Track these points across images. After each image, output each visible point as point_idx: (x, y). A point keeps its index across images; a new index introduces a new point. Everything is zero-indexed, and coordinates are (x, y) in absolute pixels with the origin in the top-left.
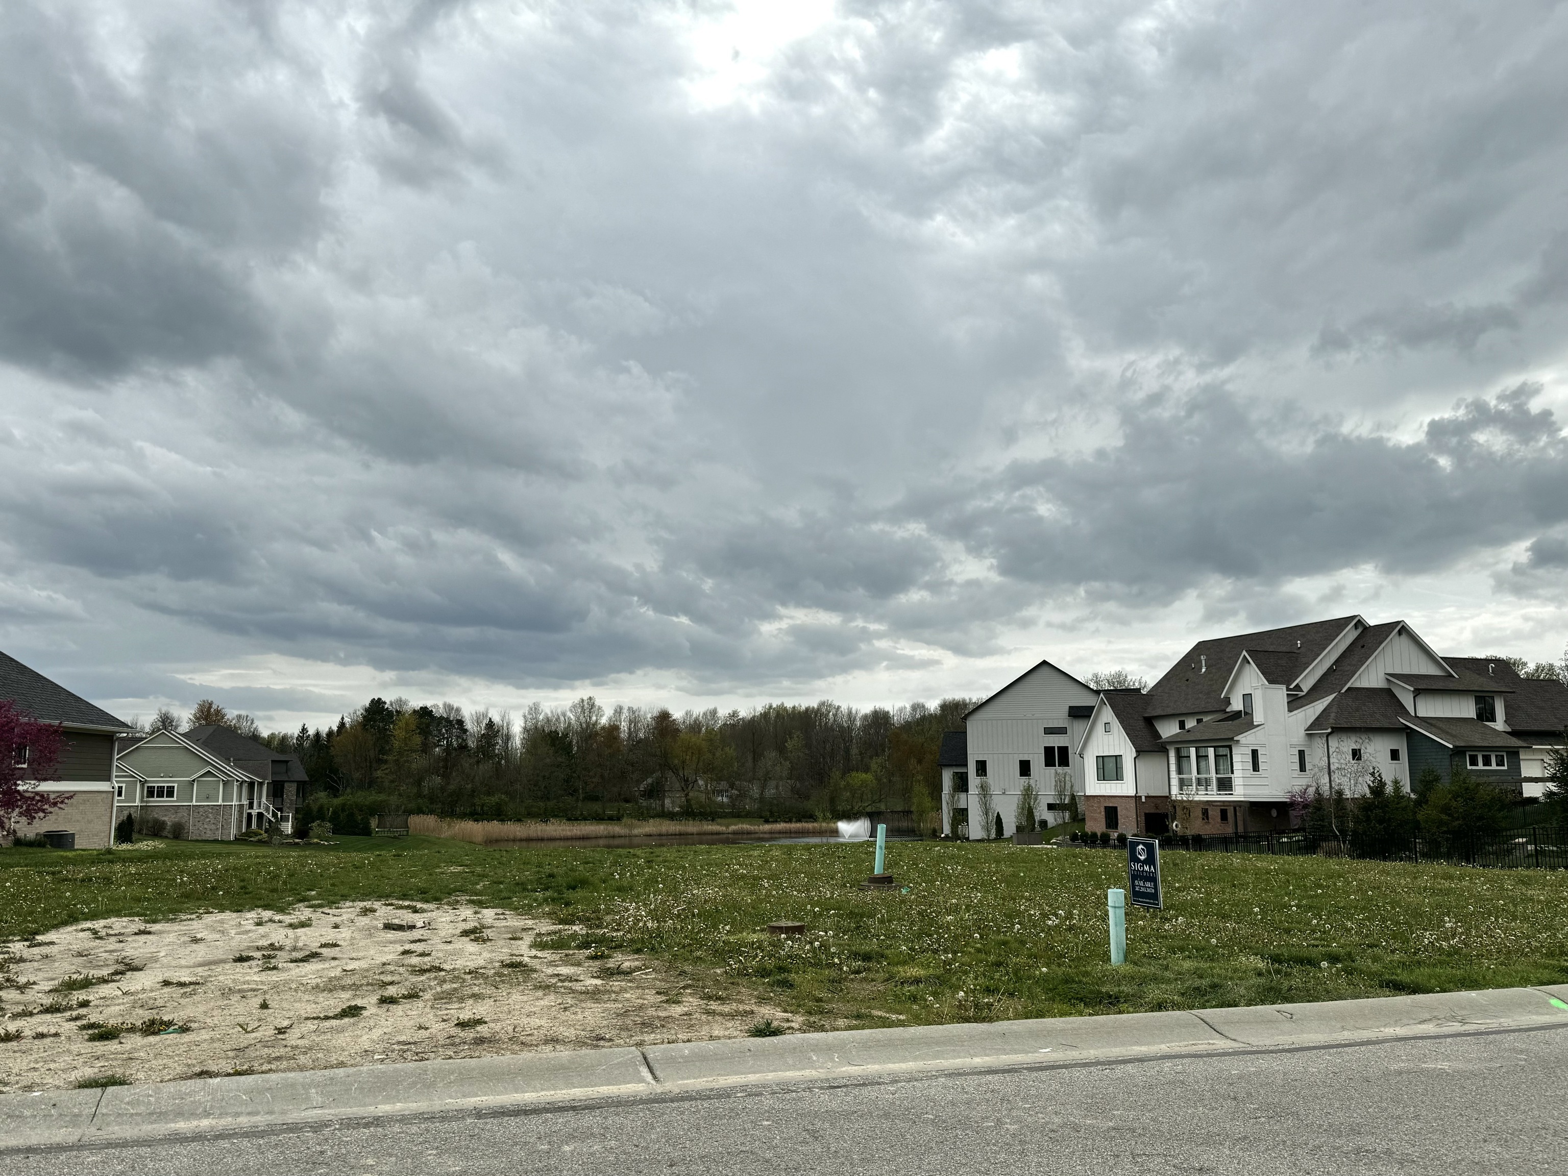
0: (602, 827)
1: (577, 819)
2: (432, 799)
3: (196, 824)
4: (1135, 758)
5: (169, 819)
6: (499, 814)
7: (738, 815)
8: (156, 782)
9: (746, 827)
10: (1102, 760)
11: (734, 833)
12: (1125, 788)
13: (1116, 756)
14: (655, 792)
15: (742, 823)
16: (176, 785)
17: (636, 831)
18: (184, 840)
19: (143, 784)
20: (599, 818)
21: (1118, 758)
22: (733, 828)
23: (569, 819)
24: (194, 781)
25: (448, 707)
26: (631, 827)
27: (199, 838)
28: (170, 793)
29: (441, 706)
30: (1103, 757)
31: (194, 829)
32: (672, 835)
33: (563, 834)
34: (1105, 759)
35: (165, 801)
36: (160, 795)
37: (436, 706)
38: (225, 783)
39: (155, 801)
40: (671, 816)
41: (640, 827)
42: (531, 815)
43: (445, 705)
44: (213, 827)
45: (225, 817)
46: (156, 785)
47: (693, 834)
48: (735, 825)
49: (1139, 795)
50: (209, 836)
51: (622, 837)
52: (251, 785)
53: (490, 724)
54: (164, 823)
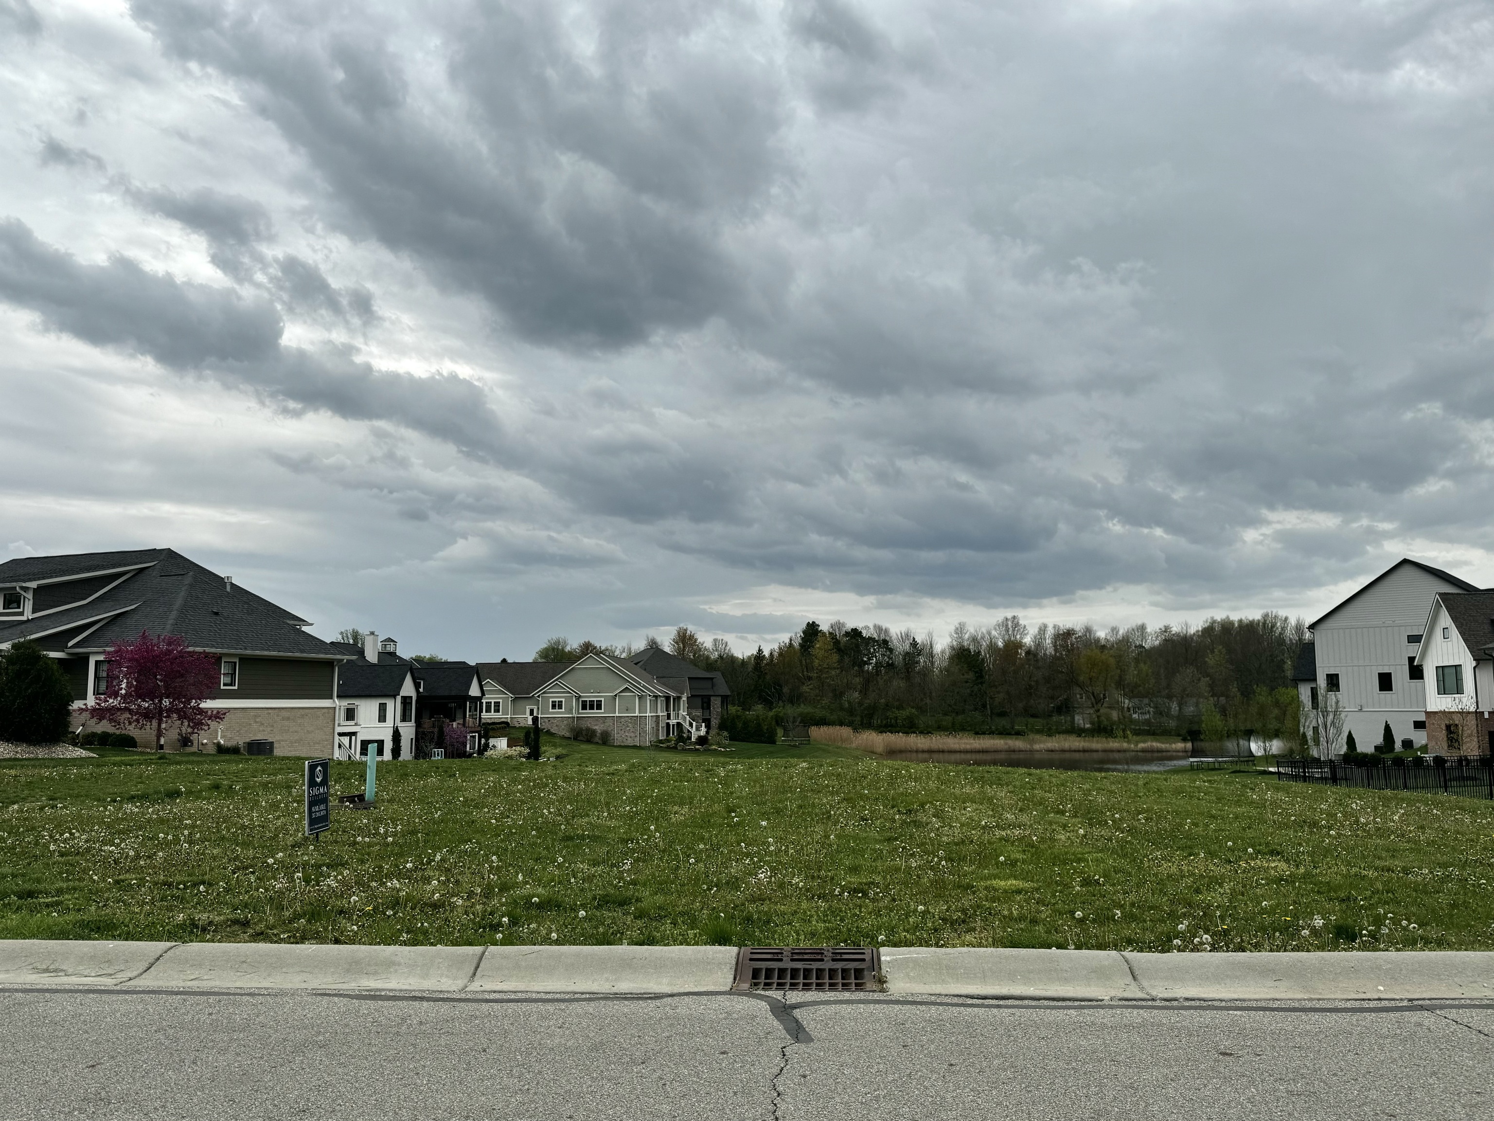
0: (1002, 742)
1: (984, 733)
2: (851, 712)
3: (620, 732)
4: (1474, 668)
5: (598, 728)
6: (910, 727)
7: (1152, 732)
8: (588, 697)
9: (1156, 745)
10: (1441, 670)
11: (1143, 751)
12: (1466, 702)
13: (1456, 666)
14: (1065, 708)
15: (1152, 741)
16: (603, 699)
17: (1037, 747)
18: (610, 746)
19: (578, 698)
20: (1004, 733)
21: (1457, 668)
22: (1141, 745)
23: (977, 733)
24: (616, 695)
25: (879, 628)
26: (1033, 742)
27: (622, 744)
28: (599, 707)
29: (872, 627)
30: (1443, 667)
31: (619, 736)
32: (1075, 751)
33: (963, 747)
34: (1446, 670)
35: (595, 713)
36: (592, 708)
37: (867, 627)
38: (640, 698)
39: (589, 713)
40: (1080, 732)
41: (1041, 742)
42: (940, 728)
43: (875, 626)
44: (632, 735)
45: (642, 726)
46: (588, 699)
47: (1097, 751)
48: (1144, 742)
49: (1480, 710)
50: (630, 742)
51: (1023, 751)
52: (668, 698)
53: (914, 644)
54: (594, 732)
